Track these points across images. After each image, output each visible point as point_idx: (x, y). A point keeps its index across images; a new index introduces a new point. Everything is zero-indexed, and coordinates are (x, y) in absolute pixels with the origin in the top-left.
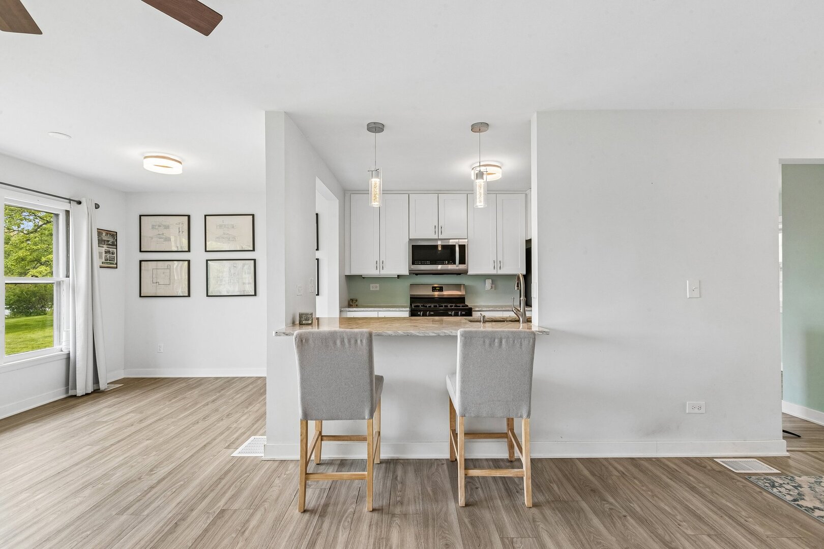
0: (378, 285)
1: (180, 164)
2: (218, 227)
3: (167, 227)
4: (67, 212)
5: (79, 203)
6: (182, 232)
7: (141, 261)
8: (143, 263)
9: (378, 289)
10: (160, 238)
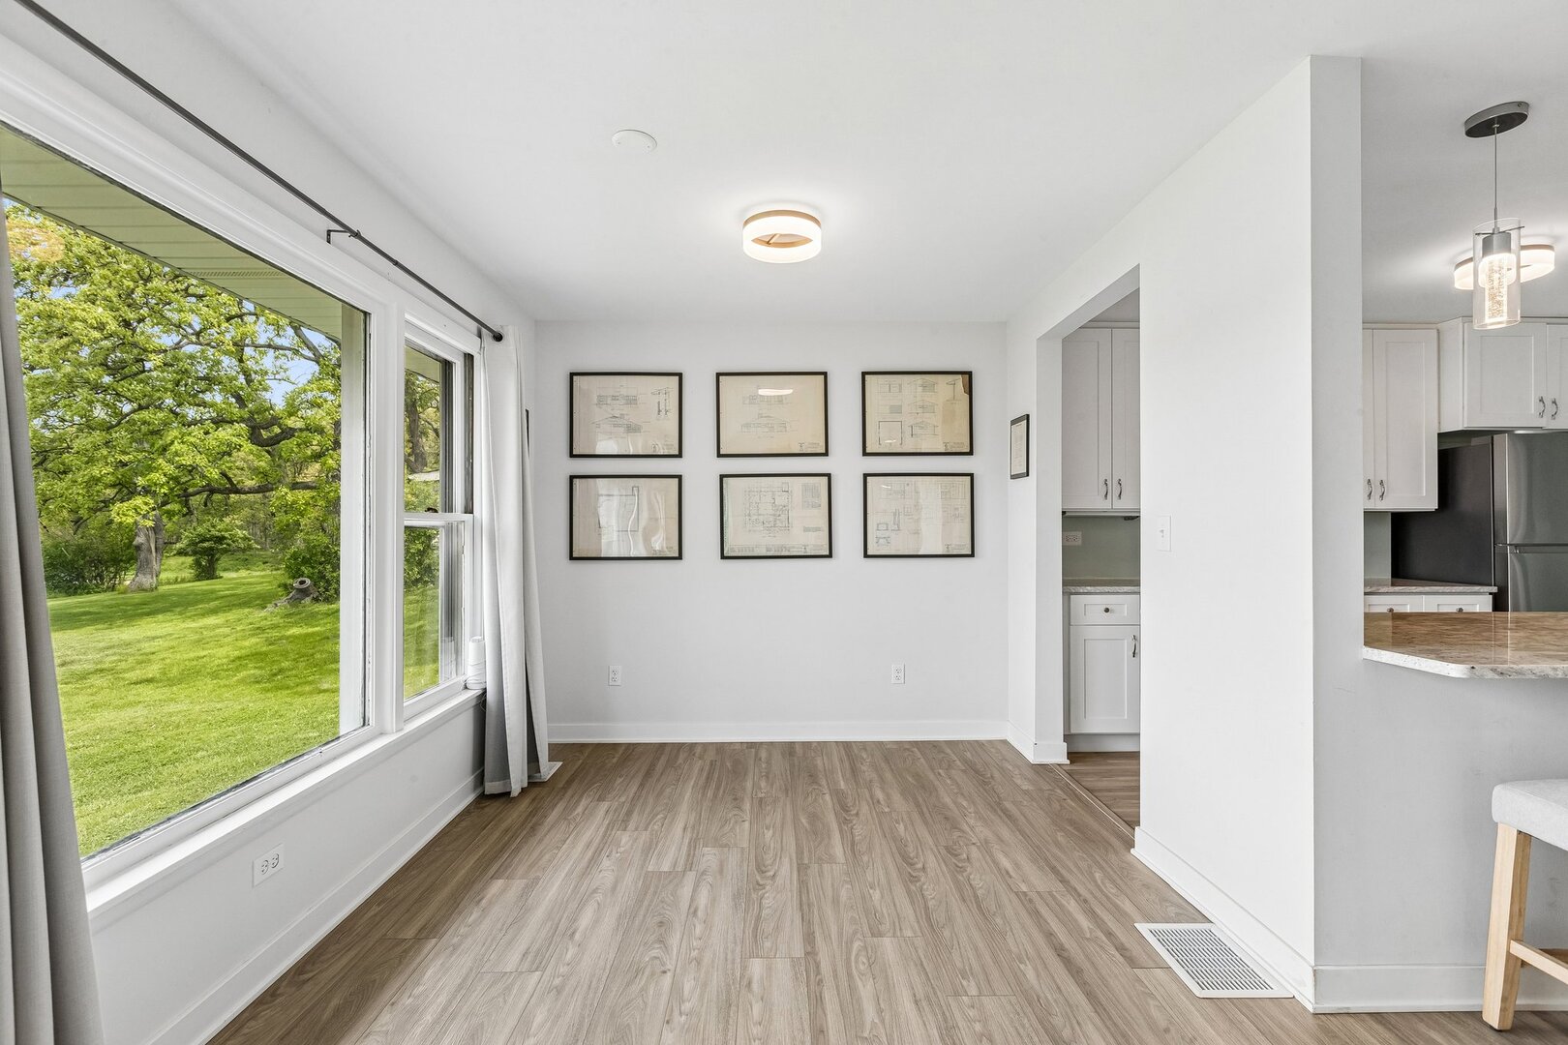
0: (1079, 534)
1: (817, 226)
2: (747, 402)
3: (631, 401)
4: (469, 358)
5: (498, 338)
6: (666, 411)
7: (572, 478)
8: (577, 482)
9: (1079, 542)
10: (615, 426)
